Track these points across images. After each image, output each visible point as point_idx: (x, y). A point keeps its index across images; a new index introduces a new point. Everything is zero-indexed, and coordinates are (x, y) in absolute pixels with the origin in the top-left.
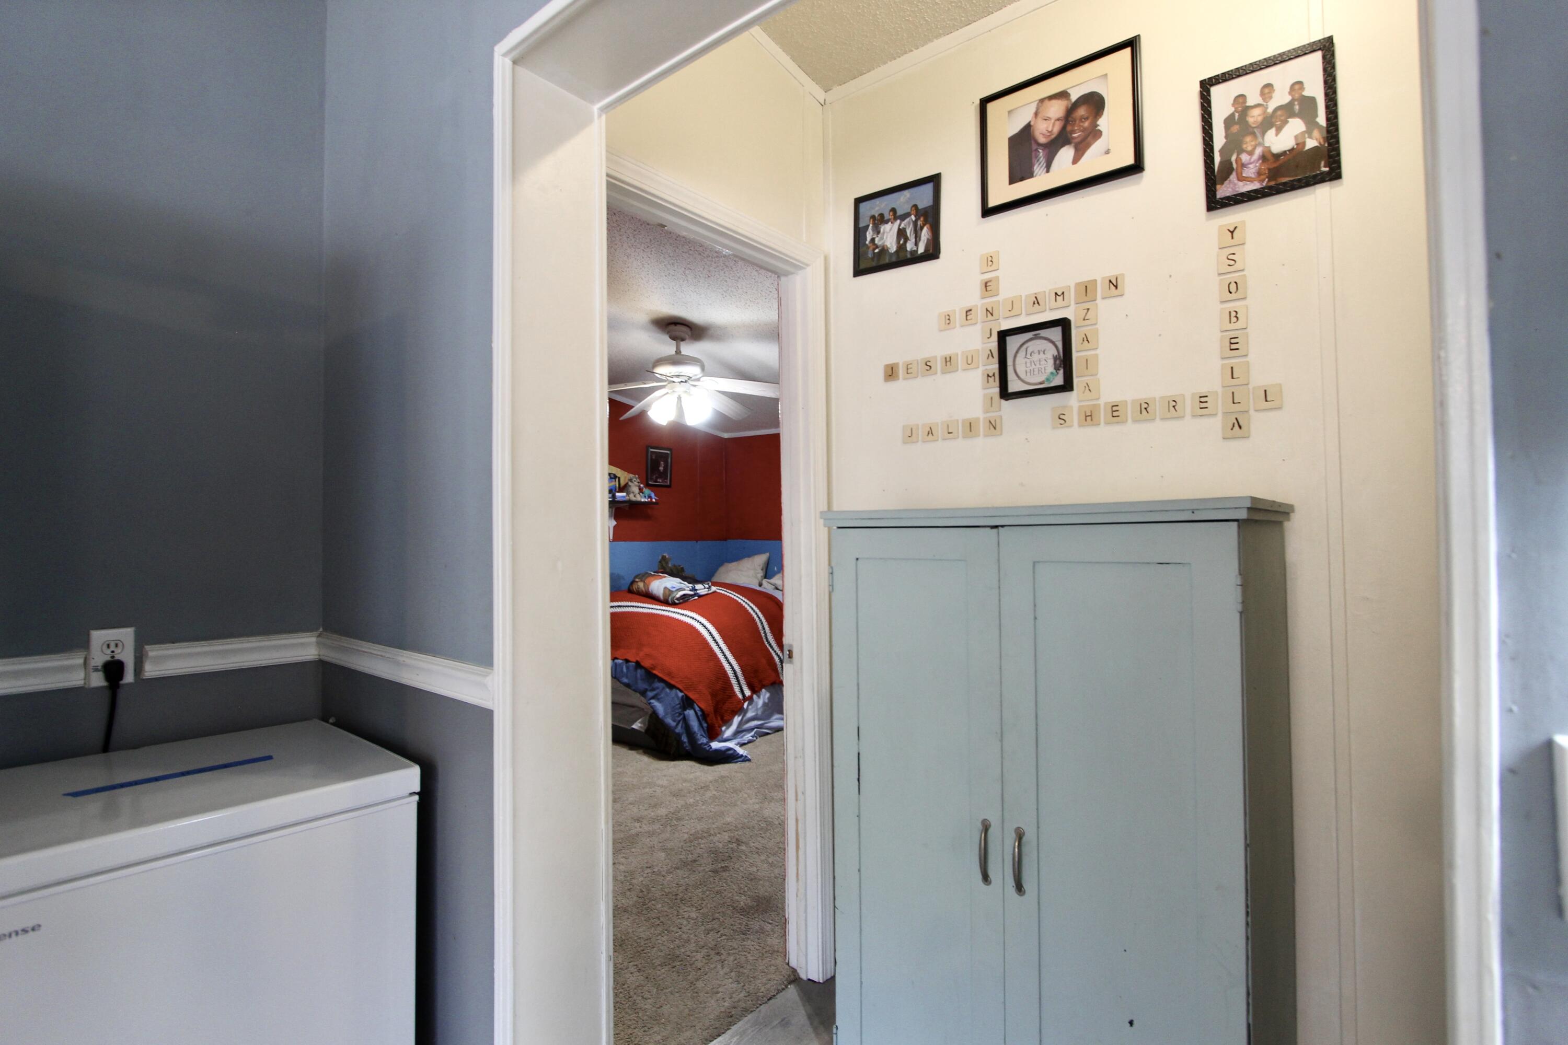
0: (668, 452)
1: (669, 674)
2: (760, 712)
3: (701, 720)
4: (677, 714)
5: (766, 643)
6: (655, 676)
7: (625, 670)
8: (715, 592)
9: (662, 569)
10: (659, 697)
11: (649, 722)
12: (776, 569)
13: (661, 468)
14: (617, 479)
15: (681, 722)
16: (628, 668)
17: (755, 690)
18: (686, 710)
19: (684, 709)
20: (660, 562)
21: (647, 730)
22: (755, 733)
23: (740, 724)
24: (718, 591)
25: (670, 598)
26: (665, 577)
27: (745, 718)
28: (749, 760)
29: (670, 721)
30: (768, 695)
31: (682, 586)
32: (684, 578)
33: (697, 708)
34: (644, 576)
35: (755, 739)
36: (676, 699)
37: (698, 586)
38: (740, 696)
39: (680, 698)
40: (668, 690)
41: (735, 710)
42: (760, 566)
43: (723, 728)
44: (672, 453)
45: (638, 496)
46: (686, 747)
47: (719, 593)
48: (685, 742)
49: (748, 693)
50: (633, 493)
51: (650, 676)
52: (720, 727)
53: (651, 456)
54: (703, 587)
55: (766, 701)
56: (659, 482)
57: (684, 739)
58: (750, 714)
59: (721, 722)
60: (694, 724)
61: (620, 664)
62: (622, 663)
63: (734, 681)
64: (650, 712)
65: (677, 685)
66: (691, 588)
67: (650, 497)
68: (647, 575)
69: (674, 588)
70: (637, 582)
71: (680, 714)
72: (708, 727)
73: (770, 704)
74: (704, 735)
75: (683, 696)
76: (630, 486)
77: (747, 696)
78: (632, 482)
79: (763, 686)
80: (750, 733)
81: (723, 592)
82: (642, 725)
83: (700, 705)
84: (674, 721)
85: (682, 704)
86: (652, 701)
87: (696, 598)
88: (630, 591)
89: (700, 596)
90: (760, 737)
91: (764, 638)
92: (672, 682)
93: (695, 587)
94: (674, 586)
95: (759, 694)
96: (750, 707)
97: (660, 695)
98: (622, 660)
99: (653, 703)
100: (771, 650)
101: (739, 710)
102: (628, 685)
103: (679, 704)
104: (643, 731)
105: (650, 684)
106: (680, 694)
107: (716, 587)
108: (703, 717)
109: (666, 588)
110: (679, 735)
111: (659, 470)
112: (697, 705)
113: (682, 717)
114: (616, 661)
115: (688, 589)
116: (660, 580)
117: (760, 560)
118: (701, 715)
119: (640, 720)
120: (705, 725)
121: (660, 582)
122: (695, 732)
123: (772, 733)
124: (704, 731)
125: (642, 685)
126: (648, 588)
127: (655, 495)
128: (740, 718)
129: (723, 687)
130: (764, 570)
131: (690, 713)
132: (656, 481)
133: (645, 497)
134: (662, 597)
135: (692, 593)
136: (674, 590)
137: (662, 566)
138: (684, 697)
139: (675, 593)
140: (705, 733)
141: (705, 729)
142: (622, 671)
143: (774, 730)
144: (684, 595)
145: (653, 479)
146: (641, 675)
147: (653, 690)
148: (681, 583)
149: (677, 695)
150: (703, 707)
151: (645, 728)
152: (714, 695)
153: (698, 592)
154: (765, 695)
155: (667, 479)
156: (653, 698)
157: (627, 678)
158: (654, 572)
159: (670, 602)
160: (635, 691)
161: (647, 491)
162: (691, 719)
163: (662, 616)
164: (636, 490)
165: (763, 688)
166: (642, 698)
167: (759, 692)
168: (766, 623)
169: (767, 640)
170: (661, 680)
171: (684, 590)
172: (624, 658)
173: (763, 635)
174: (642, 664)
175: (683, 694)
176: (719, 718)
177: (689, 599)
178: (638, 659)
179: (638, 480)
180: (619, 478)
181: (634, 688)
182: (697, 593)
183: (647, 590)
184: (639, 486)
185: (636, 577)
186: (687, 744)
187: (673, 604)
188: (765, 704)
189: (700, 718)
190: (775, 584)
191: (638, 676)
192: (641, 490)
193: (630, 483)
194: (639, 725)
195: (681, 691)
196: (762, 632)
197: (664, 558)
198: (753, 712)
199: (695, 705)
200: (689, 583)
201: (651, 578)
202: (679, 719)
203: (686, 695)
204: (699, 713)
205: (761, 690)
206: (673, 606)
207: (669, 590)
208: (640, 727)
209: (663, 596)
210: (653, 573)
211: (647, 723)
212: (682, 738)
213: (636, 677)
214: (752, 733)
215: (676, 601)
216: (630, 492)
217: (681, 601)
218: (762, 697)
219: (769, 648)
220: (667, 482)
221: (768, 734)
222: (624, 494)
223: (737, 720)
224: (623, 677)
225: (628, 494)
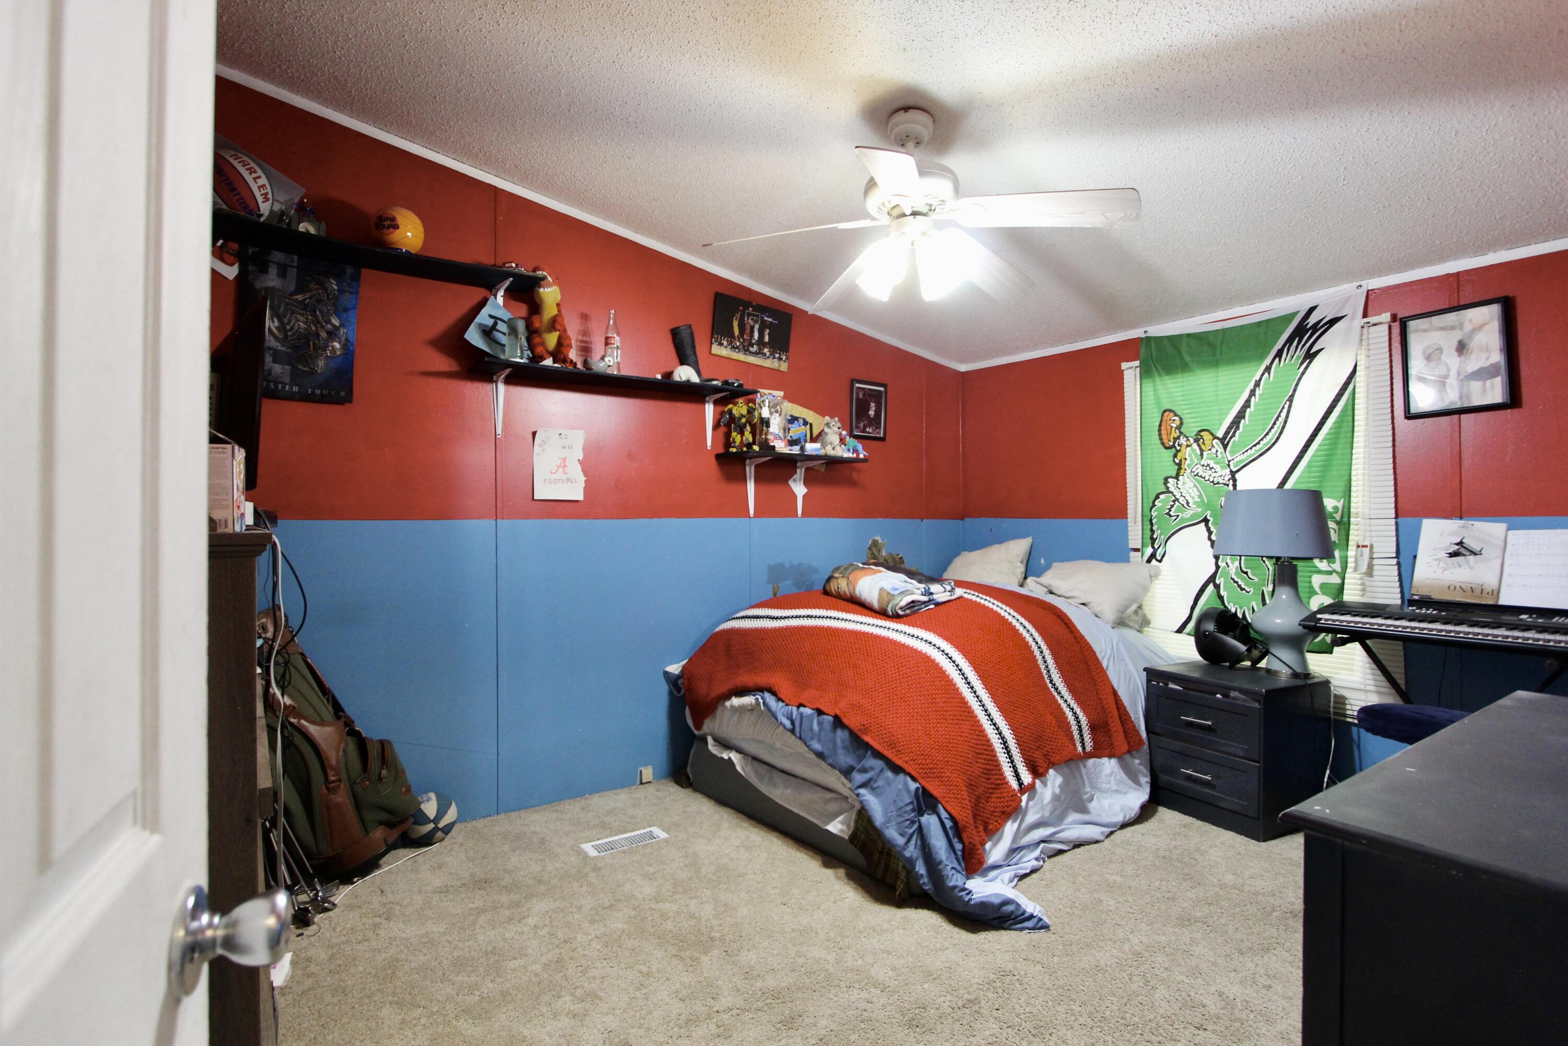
0: (882, 389)
1: (892, 745)
2: (1047, 814)
3: (951, 836)
4: (908, 822)
5: (1050, 685)
6: (867, 746)
7: (815, 727)
8: (960, 598)
9: (872, 559)
10: (875, 785)
11: (856, 822)
12: (1042, 561)
13: (872, 413)
14: (808, 426)
15: (914, 838)
16: (820, 724)
17: (1037, 772)
18: (922, 815)
19: (921, 814)
20: (870, 548)
21: (853, 838)
22: (1042, 852)
23: (1017, 836)
24: (966, 596)
25: (890, 606)
26: (880, 572)
27: (1023, 827)
28: (1046, 927)
29: (893, 834)
30: (1059, 780)
31: (909, 587)
32: (911, 574)
33: (944, 815)
34: (847, 569)
35: (1041, 863)
36: (905, 794)
37: (935, 588)
38: (1014, 784)
39: (913, 793)
40: (889, 774)
41: (1008, 810)
42: (1018, 556)
43: (988, 846)
44: (886, 389)
45: (838, 448)
46: (924, 883)
47: (967, 599)
48: (922, 875)
49: (1027, 778)
50: (831, 444)
51: (858, 744)
52: (983, 844)
53: (858, 394)
54: (943, 590)
55: (1057, 791)
56: (869, 433)
57: (921, 868)
58: (1031, 818)
59: (982, 834)
60: (939, 843)
61: (809, 716)
62: (811, 715)
63: (1002, 758)
64: (858, 806)
65: (905, 766)
66: (923, 590)
67: (855, 451)
68: (852, 568)
69: (896, 589)
70: (837, 578)
71: (913, 822)
72: (963, 850)
73: (1063, 797)
74: (959, 868)
75: (917, 789)
76: (826, 434)
77: (1026, 784)
78: (829, 427)
79: (1052, 765)
80: (1033, 851)
81: (974, 598)
82: (844, 828)
83: (949, 808)
84: (902, 835)
85: (915, 802)
86: (862, 791)
87: (932, 606)
88: (826, 592)
89: (938, 604)
90: (1049, 857)
91: (1046, 677)
92: (899, 762)
93: (929, 589)
94: (896, 587)
95: (1043, 778)
96: (1031, 803)
97: (876, 782)
98: (813, 709)
99: (864, 796)
100: (1058, 698)
101: (1012, 810)
102: (820, 755)
103: (912, 803)
104: (847, 837)
105: (860, 759)
106: (913, 786)
107: (964, 590)
108: (956, 831)
109: (882, 590)
110: (911, 862)
111: (869, 416)
112: (944, 808)
113: (915, 826)
114: (802, 709)
115: (919, 592)
116: (873, 576)
117: (1019, 547)
118: (951, 828)
119: (841, 818)
120: (958, 846)
121: (873, 579)
122: (940, 862)
123: (1069, 850)
124: (957, 859)
125: (846, 759)
126: (854, 590)
127: (864, 449)
128: (1016, 825)
129: (985, 769)
130: (1025, 562)
131: (930, 821)
132: (864, 431)
133: (849, 450)
134: (876, 605)
135: (925, 598)
136: (896, 593)
137: (873, 554)
138: (921, 791)
139: (899, 599)
140: (960, 864)
141: (959, 853)
142: (811, 729)
143: (1072, 845)
144: (913, 602)
145: (860, 427)
146: (843, 741)
147: (864, 770)
148: (906, 582)
149: (906, 785)
150: (954, 813)
151: (850, 833)
152: (971, 786)
153: (935, 597)
154: (1054, 779)
155: (880, 428)
156: (864, 785)
157: (819, 741)
158: (863, 564)
159: (891, 613)
160: (832, 766)
161: (851, 442)
162: (932, 833)
163: (877, 637)
164: (835, 440)
165: (1050, 768)
166: (846, 781)
167: (1045, 775)
168: (1048, 651)
169: (1051, 681)
170: (878, 755)
171: (913, 594)
172: (815, 707)
173: (1044, 672)
174: (845, 721)
175: (918, 785)
176: (981, 828)
177: (921, 609)
178: (838, 712)
179: (839, 425)
180: (811, 425)
181: (831, 761)
182: (933, 600)
183: (851, 590)
184: (840, 435)
185: (836, 569)
186: (926, 880)
187: (896, 617)
188: (1056, 798)
189: (950, 832)
190: (1050, 585)
191: (839, 742)
192: (842, 441)
193: (826, 430)
194: (840, 826)
195: (914, 779)
196: (1042, 667)
197: (875, 543)
198: (1037, 812)
199: (940, 807)
200: (920, 582)
201: (857, 573)
202: (911, 831)
203: (924, 789)
204: (948, 824)
205: (1047, 771)
206: (894, 620)
207: (889, 593)
208: (841, 830)
209: (879, 601)
210: (861, 565)
211: (852, 824)
212: (917, 869)
213: (835, 743)
214: (1037, 853)
215: (901, 612)
216: (826, 442)
217: (908, 611)
218: (1049, 783)
219: (1055, 694)
220: (879, 433)
221: (1061, 852)
222: (817, 445)
223: (1010, 828)
224: (812, 738)
225: (824, 446)
